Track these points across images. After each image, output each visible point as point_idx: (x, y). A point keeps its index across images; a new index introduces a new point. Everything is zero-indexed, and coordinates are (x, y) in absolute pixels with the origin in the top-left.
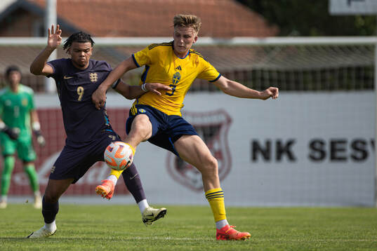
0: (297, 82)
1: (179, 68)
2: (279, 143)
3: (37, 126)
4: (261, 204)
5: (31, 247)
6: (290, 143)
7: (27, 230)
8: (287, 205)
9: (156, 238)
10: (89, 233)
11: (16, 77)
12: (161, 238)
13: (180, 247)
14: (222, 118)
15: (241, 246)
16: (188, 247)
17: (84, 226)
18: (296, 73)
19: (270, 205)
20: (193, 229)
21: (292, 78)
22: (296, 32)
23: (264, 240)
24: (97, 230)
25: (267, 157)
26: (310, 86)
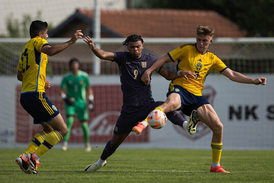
0: (259, 67)
1: (200, 60)
2: (247, 108)
3: (91, 97)
4: (235, 148)
5: (83, 177)
6: (254, 108)
7: (81, 165)
8: (253, 149)
9: (166, 171)
10: (122, 168)
11: (76, 65)
12: (169, 171)
13: (181, 177)
14: (209, 92)
15: (222, 176)
16: (187, 177)
17: (119, 163)
18: (259, 61)
19: (241, 148)
20: (190, 165)
21: (256, 64)
22: (259, 35)
23: (236, 172)
24: (127, 166)
25: (239, 117)
26: (268, 69)
